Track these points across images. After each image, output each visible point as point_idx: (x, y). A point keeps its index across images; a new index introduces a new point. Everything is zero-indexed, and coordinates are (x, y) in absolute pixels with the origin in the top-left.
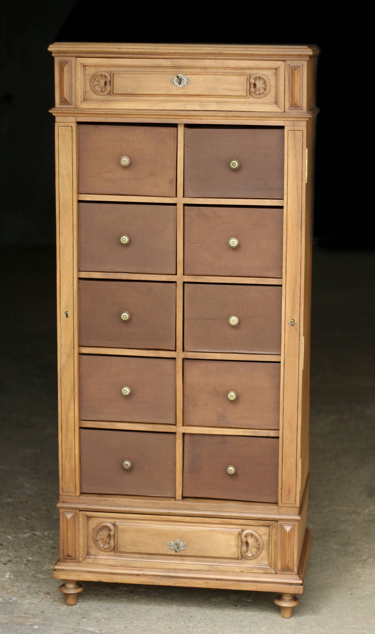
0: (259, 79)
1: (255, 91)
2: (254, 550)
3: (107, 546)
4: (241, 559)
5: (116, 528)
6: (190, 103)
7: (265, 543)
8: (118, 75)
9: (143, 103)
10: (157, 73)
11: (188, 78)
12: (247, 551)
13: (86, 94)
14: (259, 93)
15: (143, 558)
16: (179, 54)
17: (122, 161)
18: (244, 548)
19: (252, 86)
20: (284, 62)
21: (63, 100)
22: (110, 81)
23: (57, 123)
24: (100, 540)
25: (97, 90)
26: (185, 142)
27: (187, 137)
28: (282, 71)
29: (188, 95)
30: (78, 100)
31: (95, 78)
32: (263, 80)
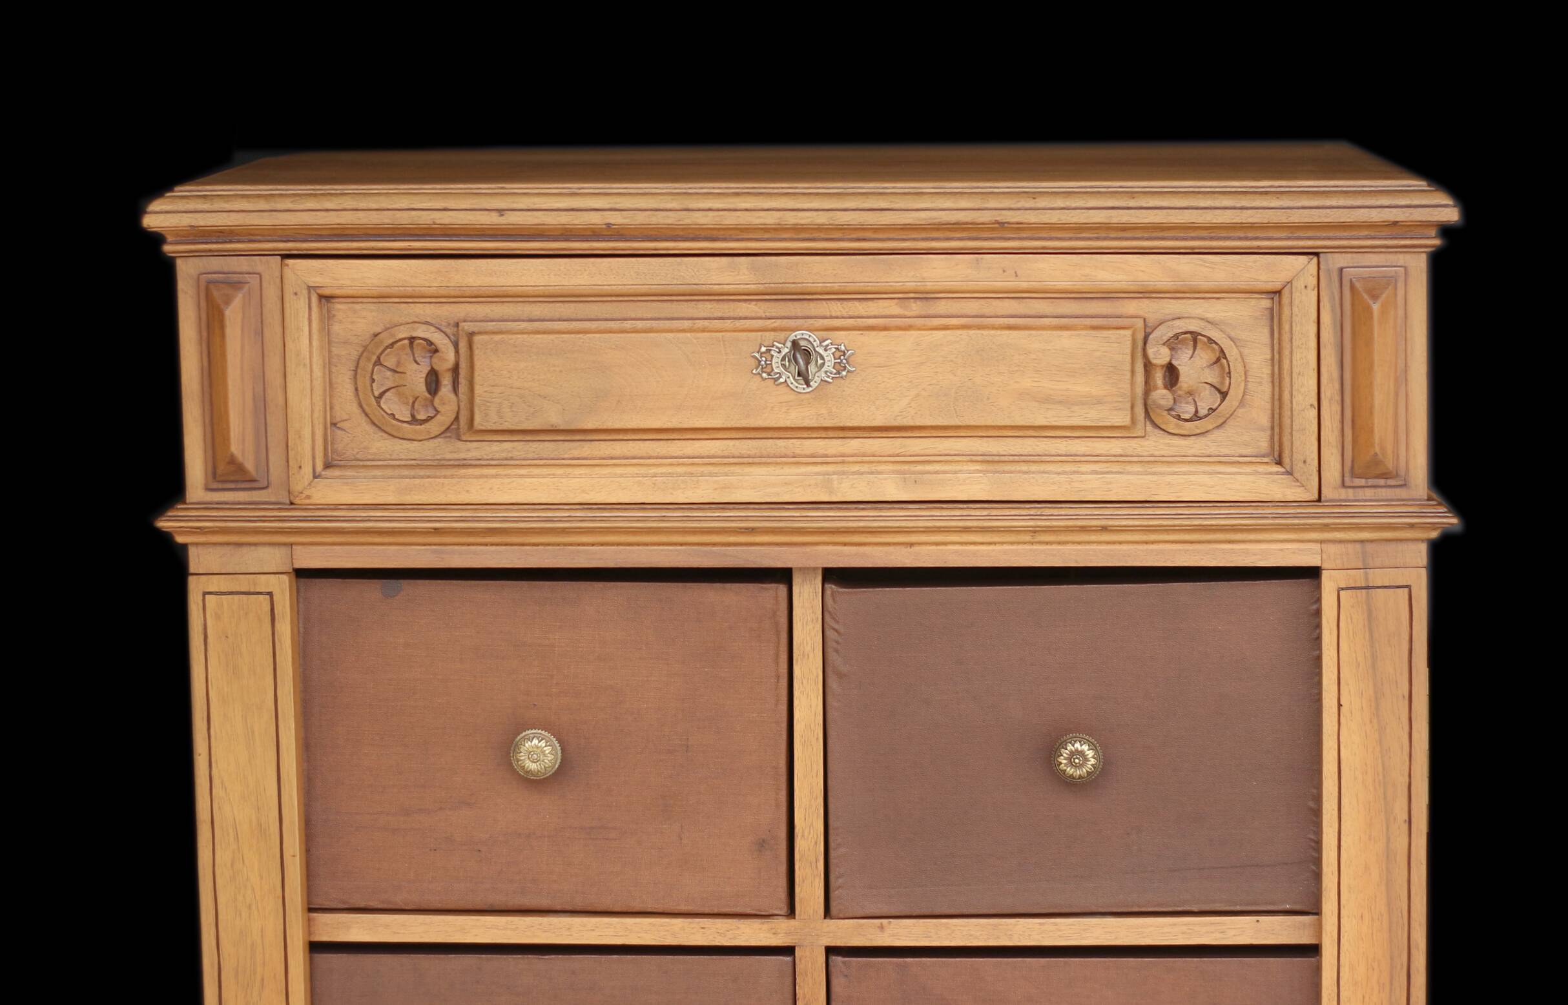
0: (1190, 344)
1: (1175, 400)
6: (856, 468)
8: (498, 337)
9: (619, 470)
10: (686, 324)
11: (843, 348)
13: (339, 432)
14: (1192, 409)
16: (798, 231)
17: (522, 756)
19: (1159, 377)
20: (1315, 259)
21: (221, 468)
22: (456, 369)
23: (195, 577)
25: (393, 415)
26: (832, 655)
27: (836, 627)
28: (1303, 302)
29: (843, 429)
30: (300, 467)
31: (379, 358)
32: (1213, 350)
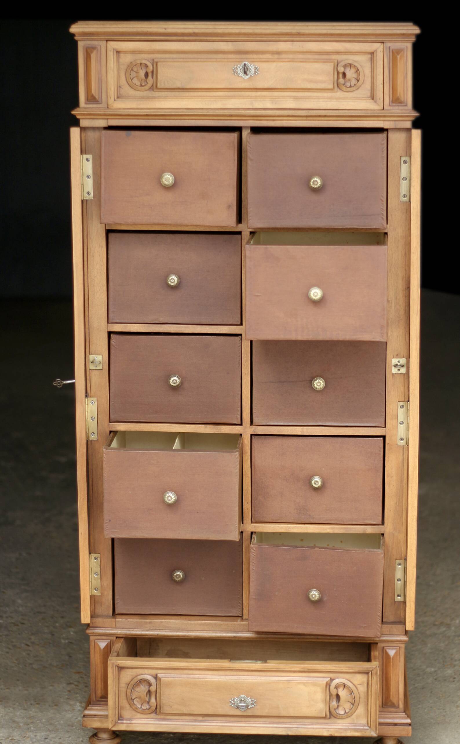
0: (350, 67)
1: (345, 82)
2: (348, 706)
3: (146, 706)
4: (330, 718)
5: (158, 682)
6: (259, 100)
7: (363, 695)
8: (164, 63)
10: (215, 60)
11: (256, 67)
12: (338, 706)
13: (121, 89)
14: (350, 85)
15: (195, 721)
16: (245, 34)
17: (164, 180)
18: (334, 703)
19: (341, 76)
20: (383, 44)
21: (89, 98)
22: (153, 72)
24: (136, 698)
25: (136, 84)
28: (379, 56)
29: (256, 89)
30: (110, 98)
31: (132, 69)
32: (355, 68)
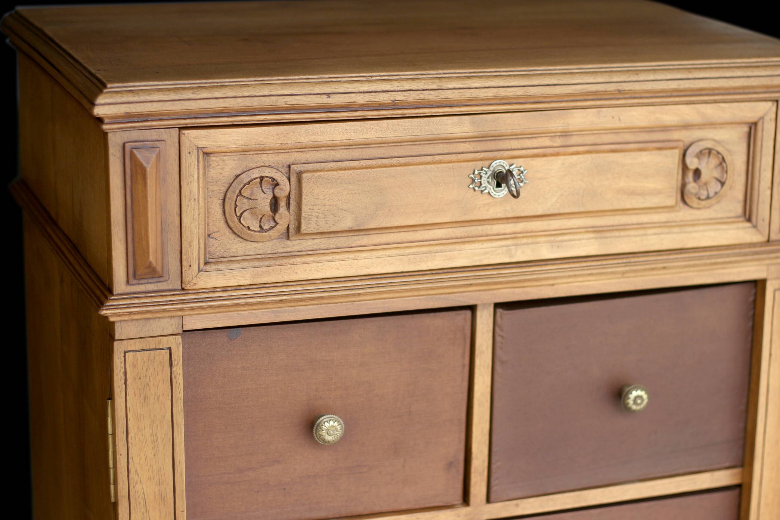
0: (707, 155)
1: (698, 189)
6: (525, 241)
8: (317, 174)
9: (388, 252)
11: (522, 168)
13: (211, 240)
14: (706, 194)
19: (690, 176)
20: (776, 104)
21: (141, 271)
22: (289, 196)
23: (119, 342)
25: (249, 228)
26: (498, 352)
27: (502, 334)
28: (769, 128)
30: (190, 266)
31: (240, 191)
32: (719, 158)
